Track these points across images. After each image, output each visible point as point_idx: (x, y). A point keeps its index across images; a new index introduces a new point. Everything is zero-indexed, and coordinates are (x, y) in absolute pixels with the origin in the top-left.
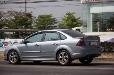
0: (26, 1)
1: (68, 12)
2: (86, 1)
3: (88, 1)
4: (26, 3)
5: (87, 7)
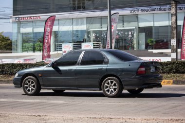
2: (16, 20)
3: (18, 20)
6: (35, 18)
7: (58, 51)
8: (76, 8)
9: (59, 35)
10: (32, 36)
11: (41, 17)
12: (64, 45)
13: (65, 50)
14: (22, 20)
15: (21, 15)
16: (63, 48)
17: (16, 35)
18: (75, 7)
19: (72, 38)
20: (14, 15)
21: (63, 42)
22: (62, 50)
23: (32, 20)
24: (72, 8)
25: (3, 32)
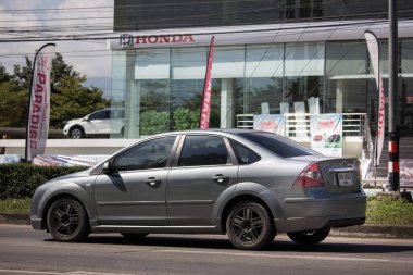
2: (124, 44)
3: (128, 44)
6: (177, 38)
8: (297, 13)
11: (194, 37)
14: (141, 45)
15: (137, 30)
16: (255, 127)
17: (122, 86)
18: (293, 12)
20: (116, 30)
23: (170, 44)
24: (284, 15)
25: (84, 79)
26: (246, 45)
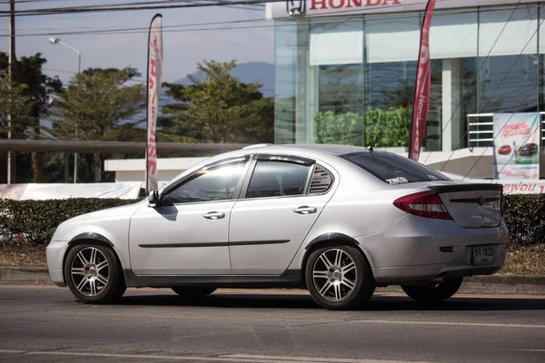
0: (12, 7)
1: (209, 61)
2: (293, 10)
3: (299, 9)
4: (12, 14)
5: (295, 35)
7: (474, 145)
9: (481, 77)
10: (360, 78)
12: (501, 121)
13: (508, 141)
14: (319, 12)
16: (495, 131)
19: (537, 91)
21: (497, 108)
22: (491, 144)
23: (363, 9)
25: (233, 65)
26: (479, 7)
